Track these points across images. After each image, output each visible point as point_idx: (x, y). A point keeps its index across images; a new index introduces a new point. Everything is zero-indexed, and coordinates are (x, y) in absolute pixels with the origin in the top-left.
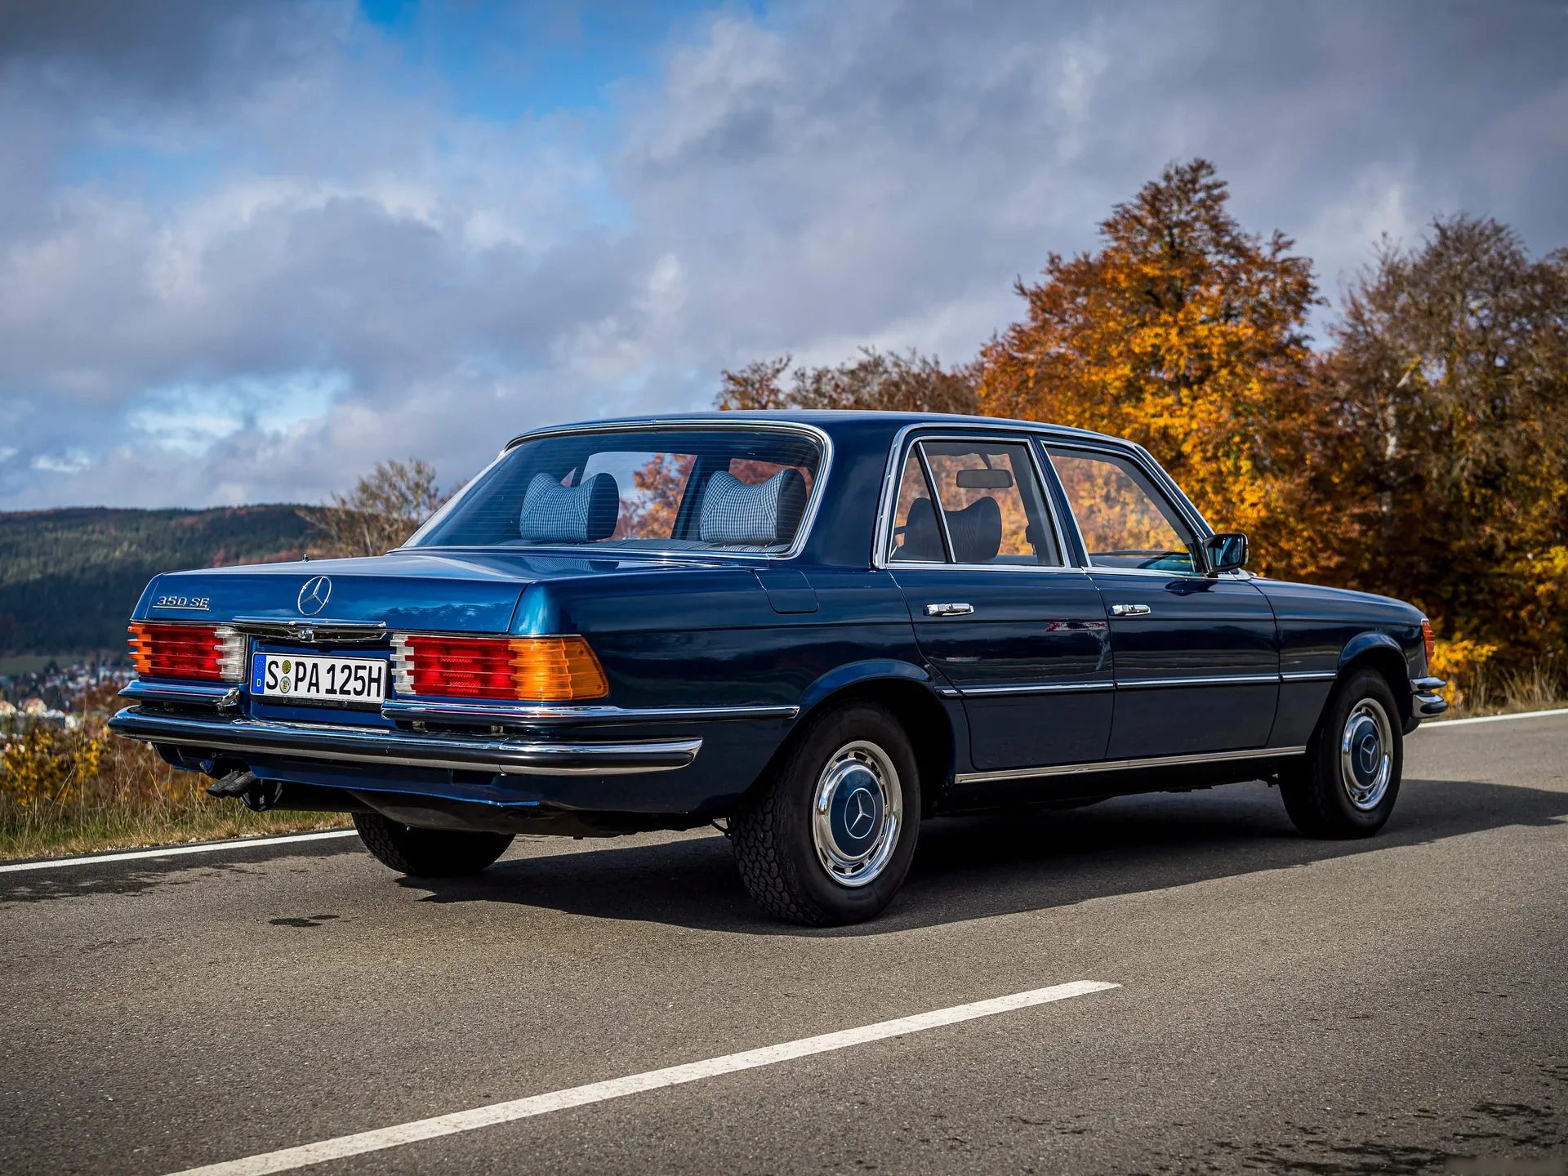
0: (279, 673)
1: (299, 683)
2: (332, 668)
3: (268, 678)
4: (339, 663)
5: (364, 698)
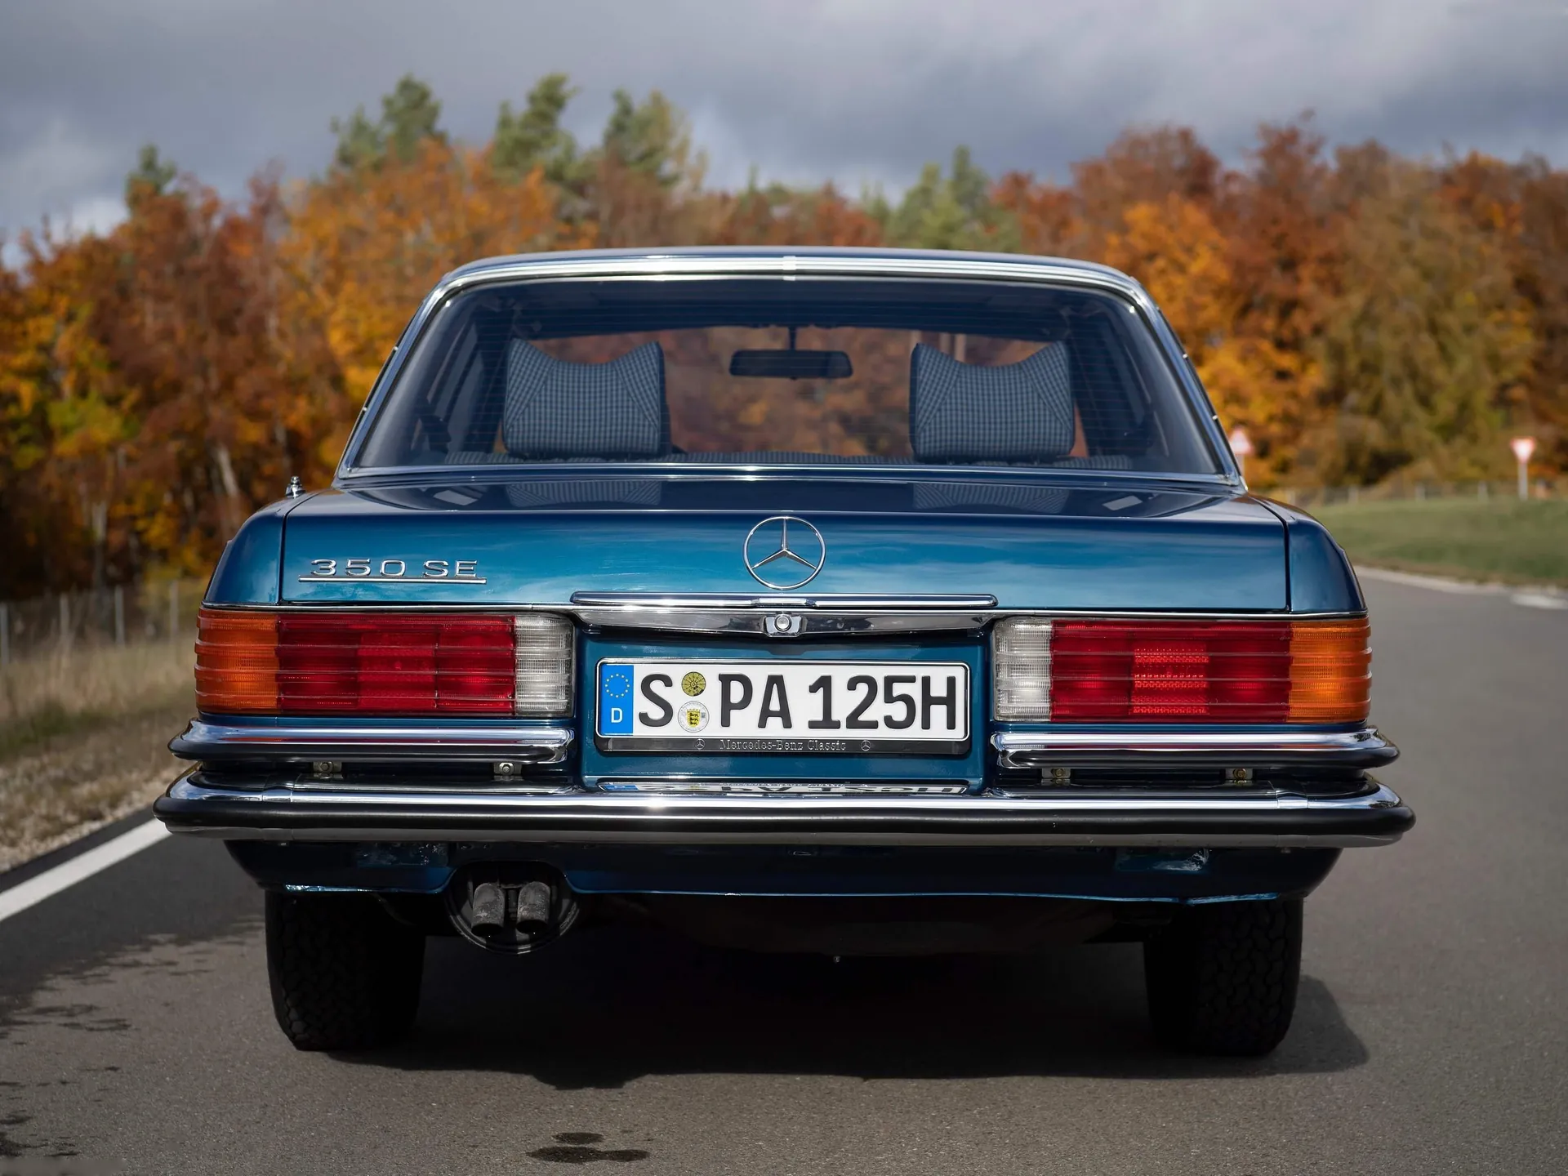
0: (675, 695)
1: (734, 713)
2: (824, 683)
3: (641, 704)
4: (841, 674)
5: (915, 732)
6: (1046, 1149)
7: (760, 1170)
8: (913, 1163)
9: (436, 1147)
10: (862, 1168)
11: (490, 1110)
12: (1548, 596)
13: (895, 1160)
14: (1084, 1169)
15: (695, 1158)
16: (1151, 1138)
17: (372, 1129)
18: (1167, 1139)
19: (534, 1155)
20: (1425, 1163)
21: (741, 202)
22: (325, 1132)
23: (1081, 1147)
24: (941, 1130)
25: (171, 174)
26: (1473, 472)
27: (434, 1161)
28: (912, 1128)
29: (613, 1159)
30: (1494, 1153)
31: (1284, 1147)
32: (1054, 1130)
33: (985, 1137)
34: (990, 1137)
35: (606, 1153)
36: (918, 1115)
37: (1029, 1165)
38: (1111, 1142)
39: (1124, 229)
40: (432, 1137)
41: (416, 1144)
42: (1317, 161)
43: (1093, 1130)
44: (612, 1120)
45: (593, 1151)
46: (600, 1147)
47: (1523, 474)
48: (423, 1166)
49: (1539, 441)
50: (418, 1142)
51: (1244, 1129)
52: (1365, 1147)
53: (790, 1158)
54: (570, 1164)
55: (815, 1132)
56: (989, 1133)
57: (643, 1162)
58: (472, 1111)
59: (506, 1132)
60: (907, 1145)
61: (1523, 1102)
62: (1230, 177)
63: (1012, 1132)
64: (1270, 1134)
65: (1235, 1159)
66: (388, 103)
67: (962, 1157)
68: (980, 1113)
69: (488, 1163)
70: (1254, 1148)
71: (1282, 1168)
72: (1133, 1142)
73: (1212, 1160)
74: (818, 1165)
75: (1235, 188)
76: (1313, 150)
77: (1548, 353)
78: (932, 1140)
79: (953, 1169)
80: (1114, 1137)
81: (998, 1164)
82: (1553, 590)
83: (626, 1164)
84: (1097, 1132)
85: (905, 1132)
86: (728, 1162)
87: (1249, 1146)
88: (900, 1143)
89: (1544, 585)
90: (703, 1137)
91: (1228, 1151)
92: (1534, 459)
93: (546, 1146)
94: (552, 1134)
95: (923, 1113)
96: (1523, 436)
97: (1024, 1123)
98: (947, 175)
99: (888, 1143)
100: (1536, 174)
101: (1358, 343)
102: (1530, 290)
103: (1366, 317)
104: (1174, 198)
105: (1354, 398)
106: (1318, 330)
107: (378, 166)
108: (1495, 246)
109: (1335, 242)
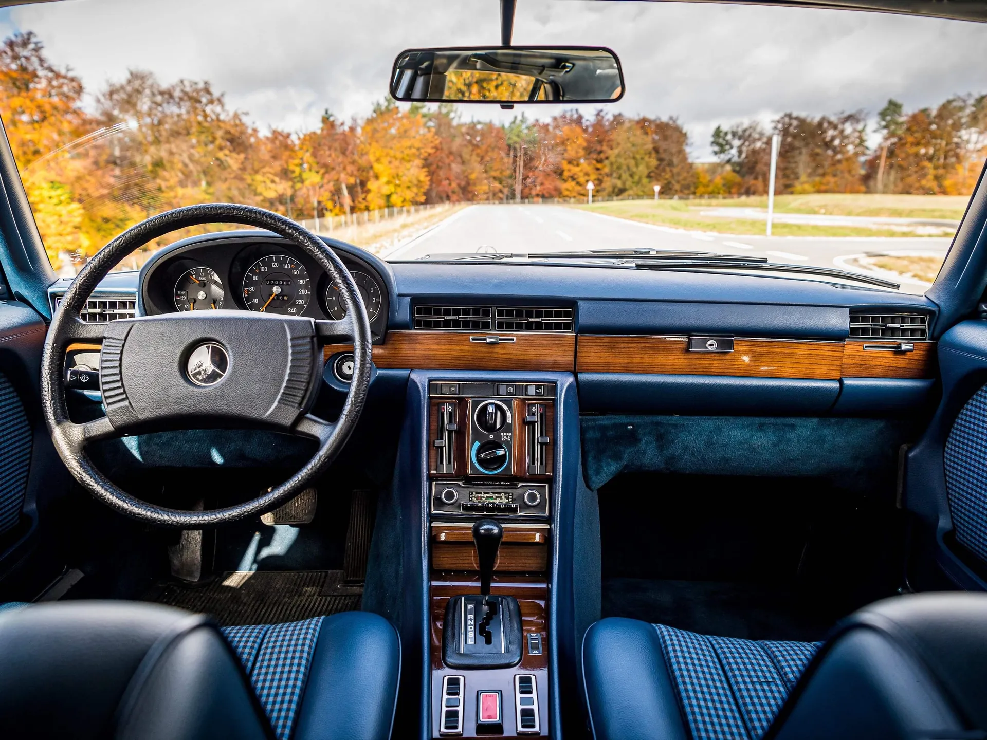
21: (469, 124)
25: (331, 115)
26: (645, 194)
42: (607, 117)
47: (657, 194)
49: (660, 187)
62: (587, 120)
75: (588, 123)
76: (607, 114)
77: (659, 165)
92: (659, 191)
96: (656, 185)
100: (658, 122)
101: (616, 162)
102: (656, 150)
103: (618, 156)
104: (573, 125)
105: (615, 175)
106: (607, 158)
107: (382, 113)
108: (649, 139)
109: (611, 137)
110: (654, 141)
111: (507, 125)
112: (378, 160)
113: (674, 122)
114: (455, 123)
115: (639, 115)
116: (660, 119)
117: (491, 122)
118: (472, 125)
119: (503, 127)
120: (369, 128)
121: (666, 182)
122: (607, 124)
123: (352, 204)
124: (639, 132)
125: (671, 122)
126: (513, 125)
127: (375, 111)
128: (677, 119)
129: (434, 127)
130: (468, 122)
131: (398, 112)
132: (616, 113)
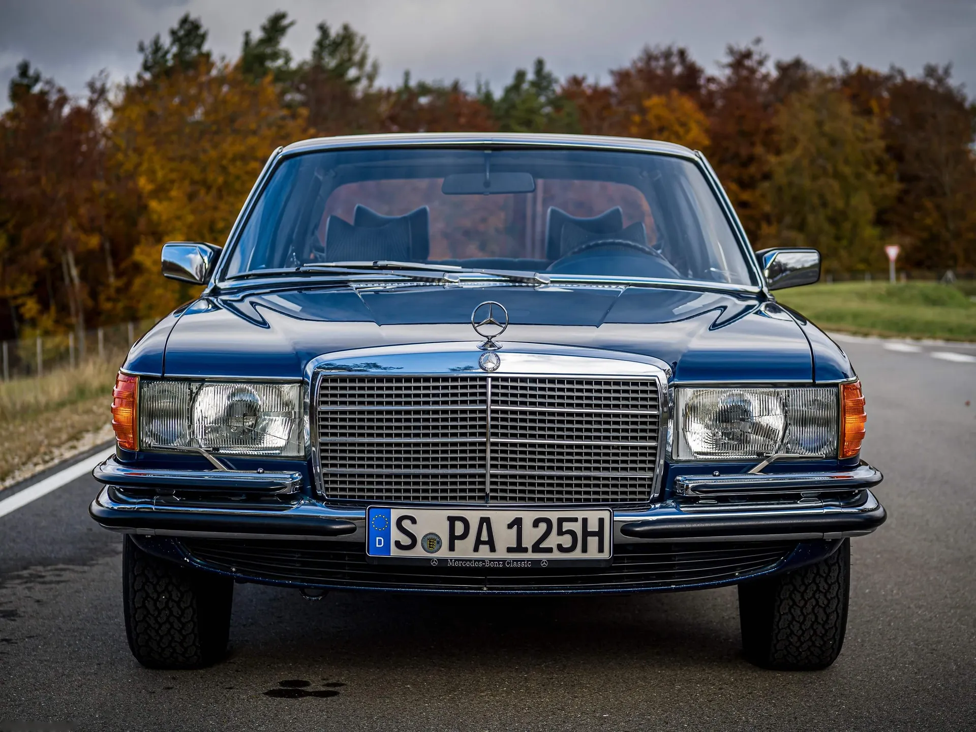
6: (586, 688)
7: (408, 702)
8: (503, 697)
9: (206, 689)
10: (472, 700)
11: (240, 667)
12: (905, 343)
13: (492, 695)
14: (609, 699)
15: (367, 695)
16: (651, 680)
17: (166, 678)
18: (661, 680)
19: (266, 694)
20: (817, 691)
21: (399, 93)
22: (137, 680)
23: (608, 686)
24: (521, 677)
25: (37, 79)
26: (861, 266)
27: (205, 697)
28: (503, 676)
29: (317, 696)
30: (858, 684)
31: (732, 683)
32: (592, 676)
33: (549, 681)
34: (552, 681)
35: (312, 692)
36: (507, 668)
37: (575, 697)
38: (626, 682)
39: (643, 111)
40: (203, 683)
41: (194, 687)
42: (763, 70)
43: (615, 676)
44: (316, 672)
45: (303, 691)
46: (308, 689)
47: (892, 267)
48: (198, 700)
49: (902, 247)
50: (195, 686)
51: (708, 673)
52: (781, 682)
53: (427, 695)
54: (290, 699)
55: (442, 679)
56: (551, 679)
57: (335, 698)
58: (229, 667)
59: (250, 680)
60: (499, 686)
61: (877, 653)
62: (711, 80)
63: (565, 678)
64: (724, 676)
65: (702, 691)
66: (173, 33)
67: (534, 693)
68: (545, 666)
69: (238, 699)
70: (714, 685)
71: (730, 696)
72: (640, 682)
73: (687, 692)
74: (445, 698)
75: (713, 87)
76: (761, 63)
77: (906, 192)
78: (516, 683)
79: (528, 700)
80: (628, 680)
81: (556, 697)
82: (909, 340)
83: (324, 699)
84: (618, 677)
85: (499, 678)
86: (388, 698)
87: (711, 683)
88: (496, 685)
89: (904, 337)
90: (372, 682)
91: (698, 687)
92: (899, 258)
93: (274, 688)
94: (279, 681)
95: (510, 667)
96: (892, 244)
97: (573, 672)
98: (531, 76)
99: (488, 685)
100: (898, 80)
101: (790, 184)
102: (896, 153)
103: (795, 169)
104: (675, 92)
105: (788, 219)
106: (767, 176)
107: (168, 73)
108: (874, 126)
109: (775, 121)
110: (888, 132)
111: (498, 94)
112: (160, 192)
113: (940, 81)
114: (360, 89)
115: (844, 64)
116: (901, 73)
117: (456, 87)
118: (405, 97)
119: (488, 96)
120: (135, 112)
121: (925, 235)
122: (765, 86)
123: (90, 303)
124: (845, 109)
125: (932, 83)
126: (513, 96)
127: (146, 67)
128: (947, 72)
129: (304, 104)
130: (394, 89)
131: (210, 65)
132: (787, 58)
